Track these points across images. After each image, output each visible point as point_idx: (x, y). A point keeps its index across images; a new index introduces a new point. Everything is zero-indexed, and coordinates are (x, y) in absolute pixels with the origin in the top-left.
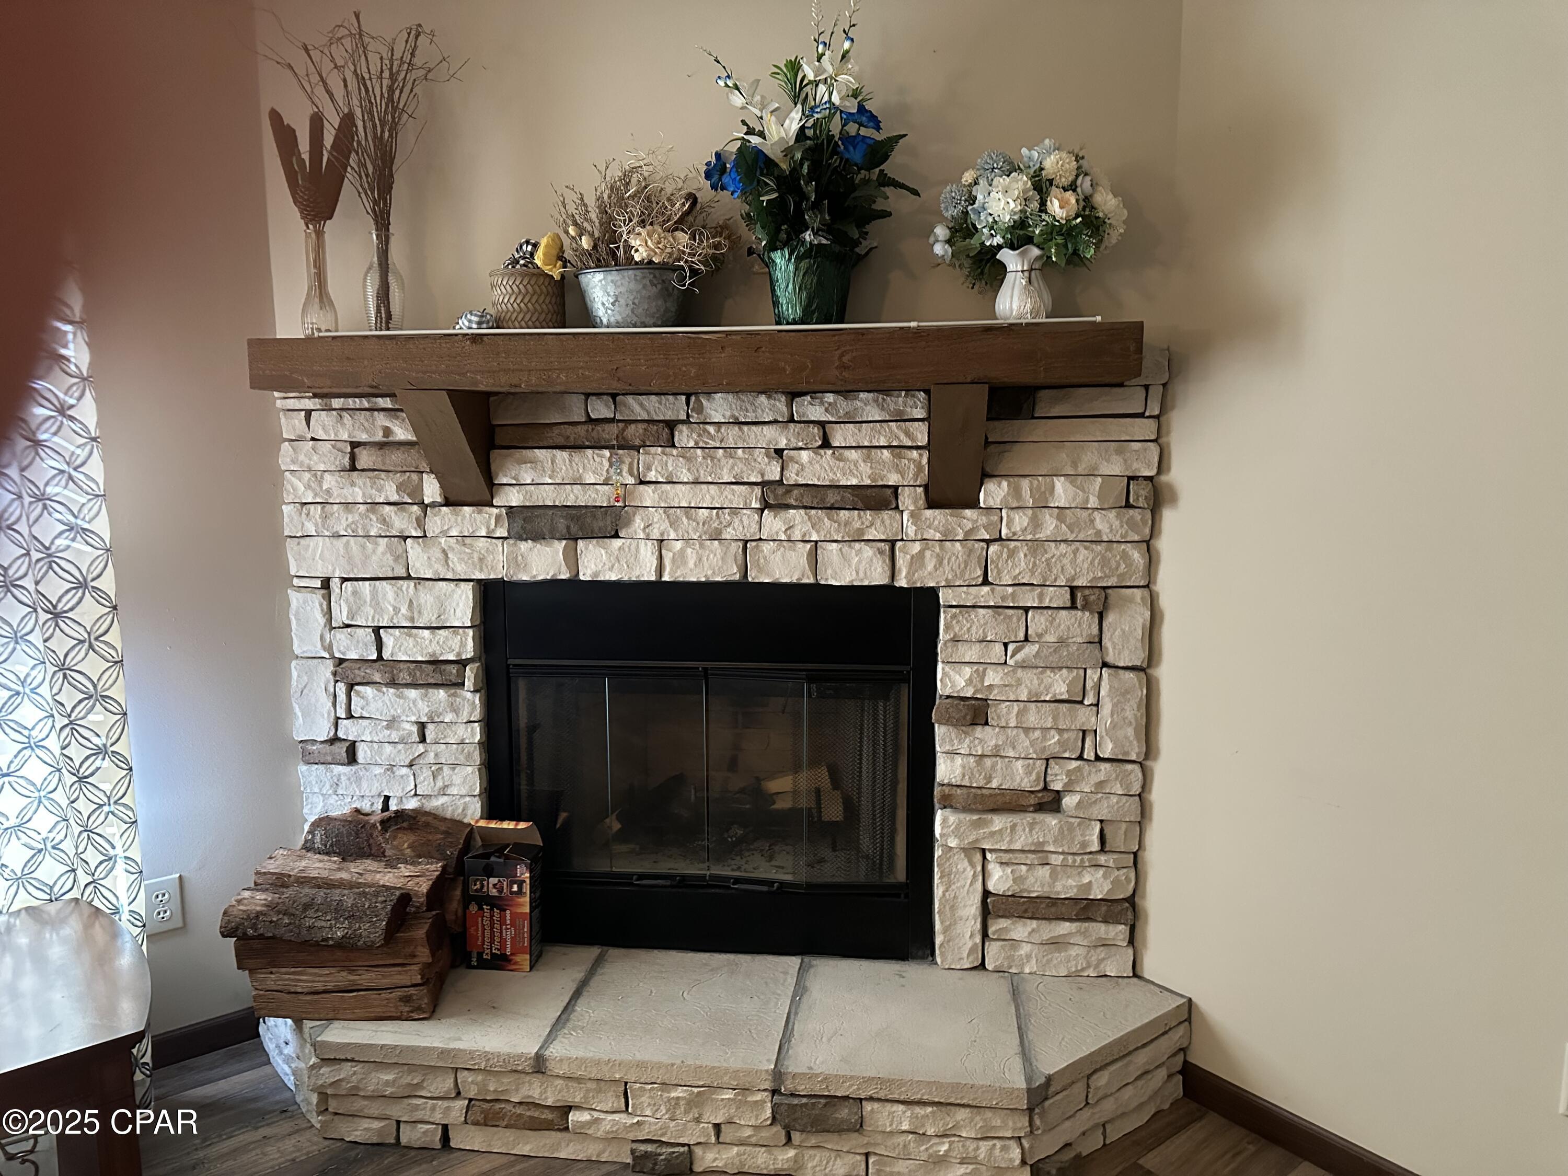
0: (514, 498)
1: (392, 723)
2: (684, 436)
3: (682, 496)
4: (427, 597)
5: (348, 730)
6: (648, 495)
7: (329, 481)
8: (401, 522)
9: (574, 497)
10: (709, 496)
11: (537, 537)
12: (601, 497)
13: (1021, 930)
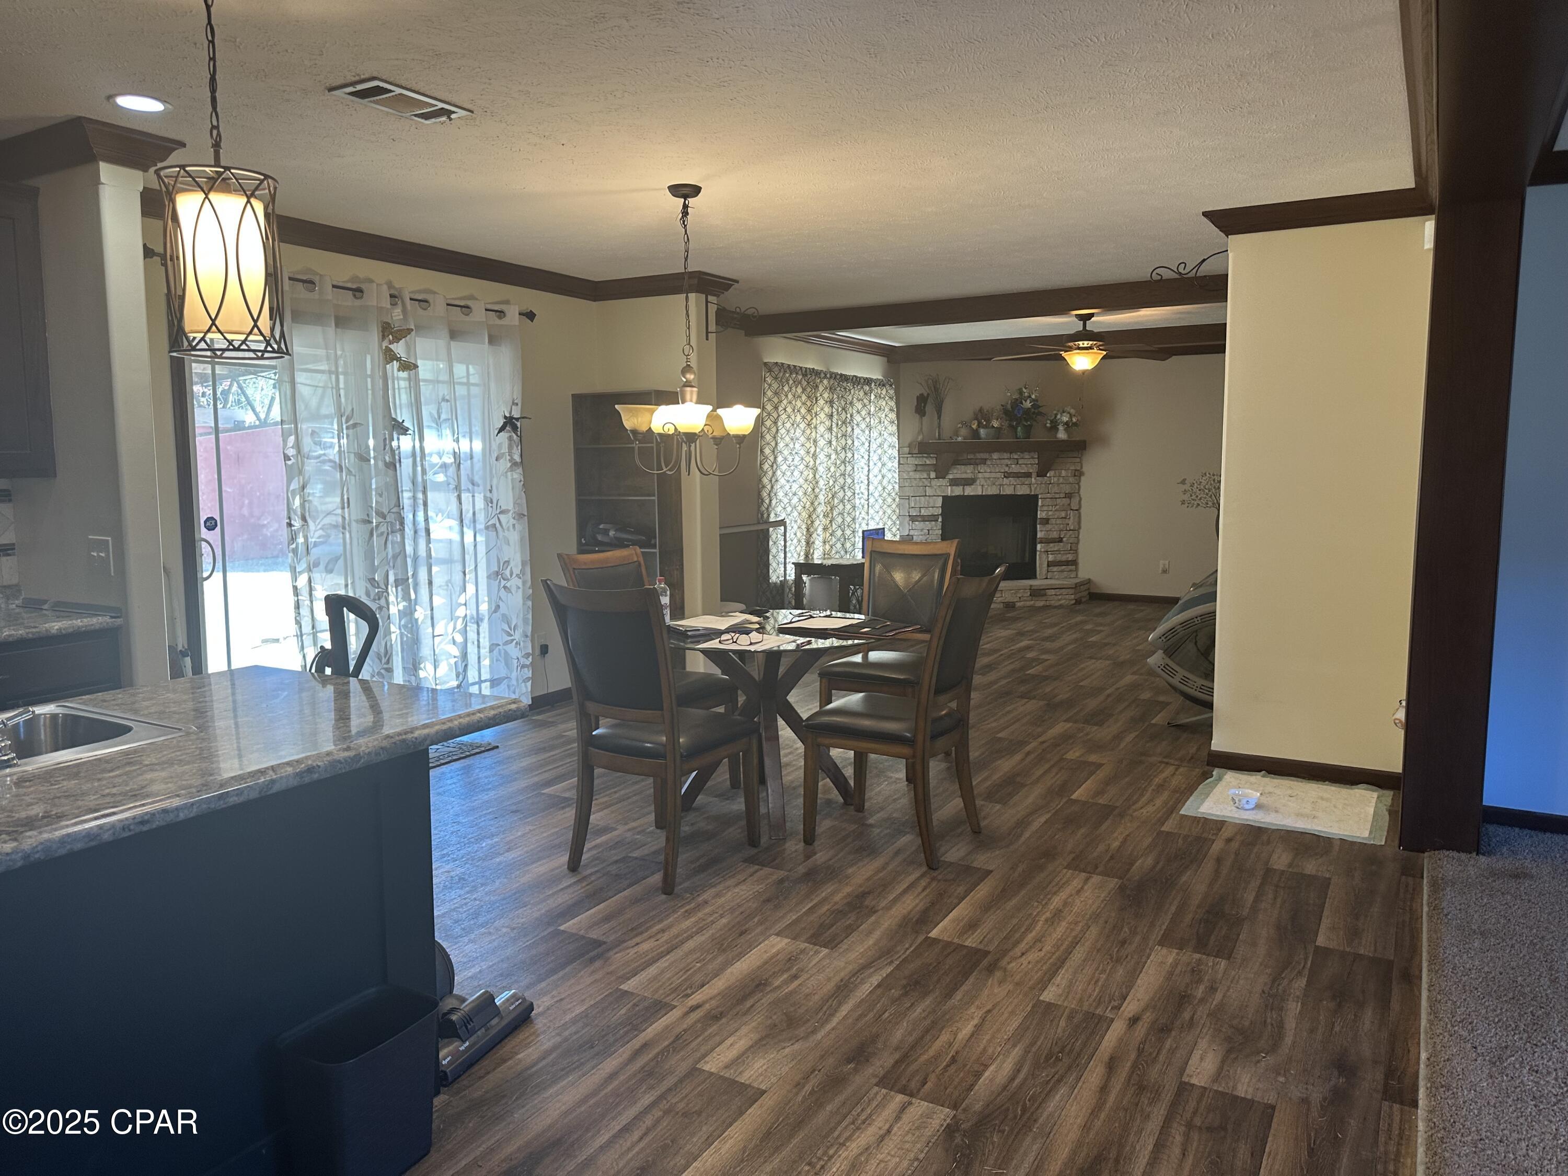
0: (951, 476)
1: (922, 530)
2: (988, 462)
3: (987, 475)
4: (931, 500)
5: (912, 533)
6: (980, 475)
7: (911, 473)
8: (926, 483)
9: (964, 476)
10: (993, 475)
11: (957, 485)
12: (970, 476)
13: (1055, 569)
